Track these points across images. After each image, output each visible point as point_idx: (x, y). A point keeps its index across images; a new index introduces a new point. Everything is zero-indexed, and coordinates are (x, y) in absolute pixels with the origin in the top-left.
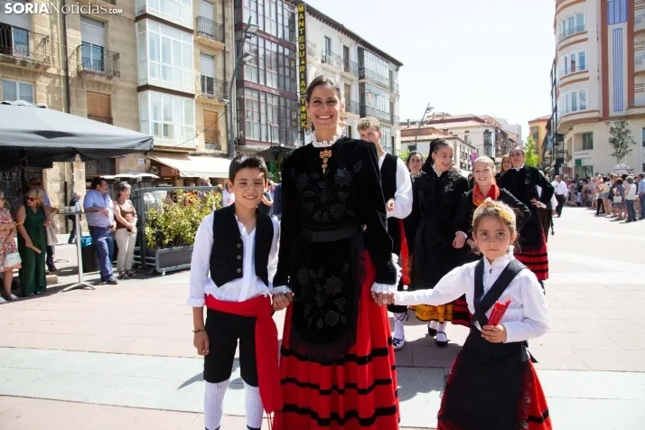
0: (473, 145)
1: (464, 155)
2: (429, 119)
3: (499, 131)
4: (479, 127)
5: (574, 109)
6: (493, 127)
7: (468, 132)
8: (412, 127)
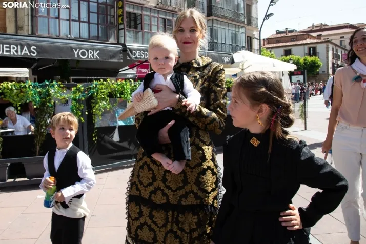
2: (309, 29)
7: (343, 37)
8: (290, 34)
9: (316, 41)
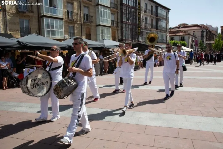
0: (196, 36)
1: (192, 41)
2: (179, 26)
3: (208, 31)
4: (199, 29)
6: (205, 29)
7: (194, 31)
8: (172, 30)
9: (184, 34)
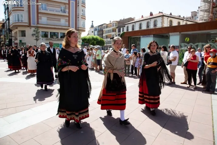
5: (19, 21)
